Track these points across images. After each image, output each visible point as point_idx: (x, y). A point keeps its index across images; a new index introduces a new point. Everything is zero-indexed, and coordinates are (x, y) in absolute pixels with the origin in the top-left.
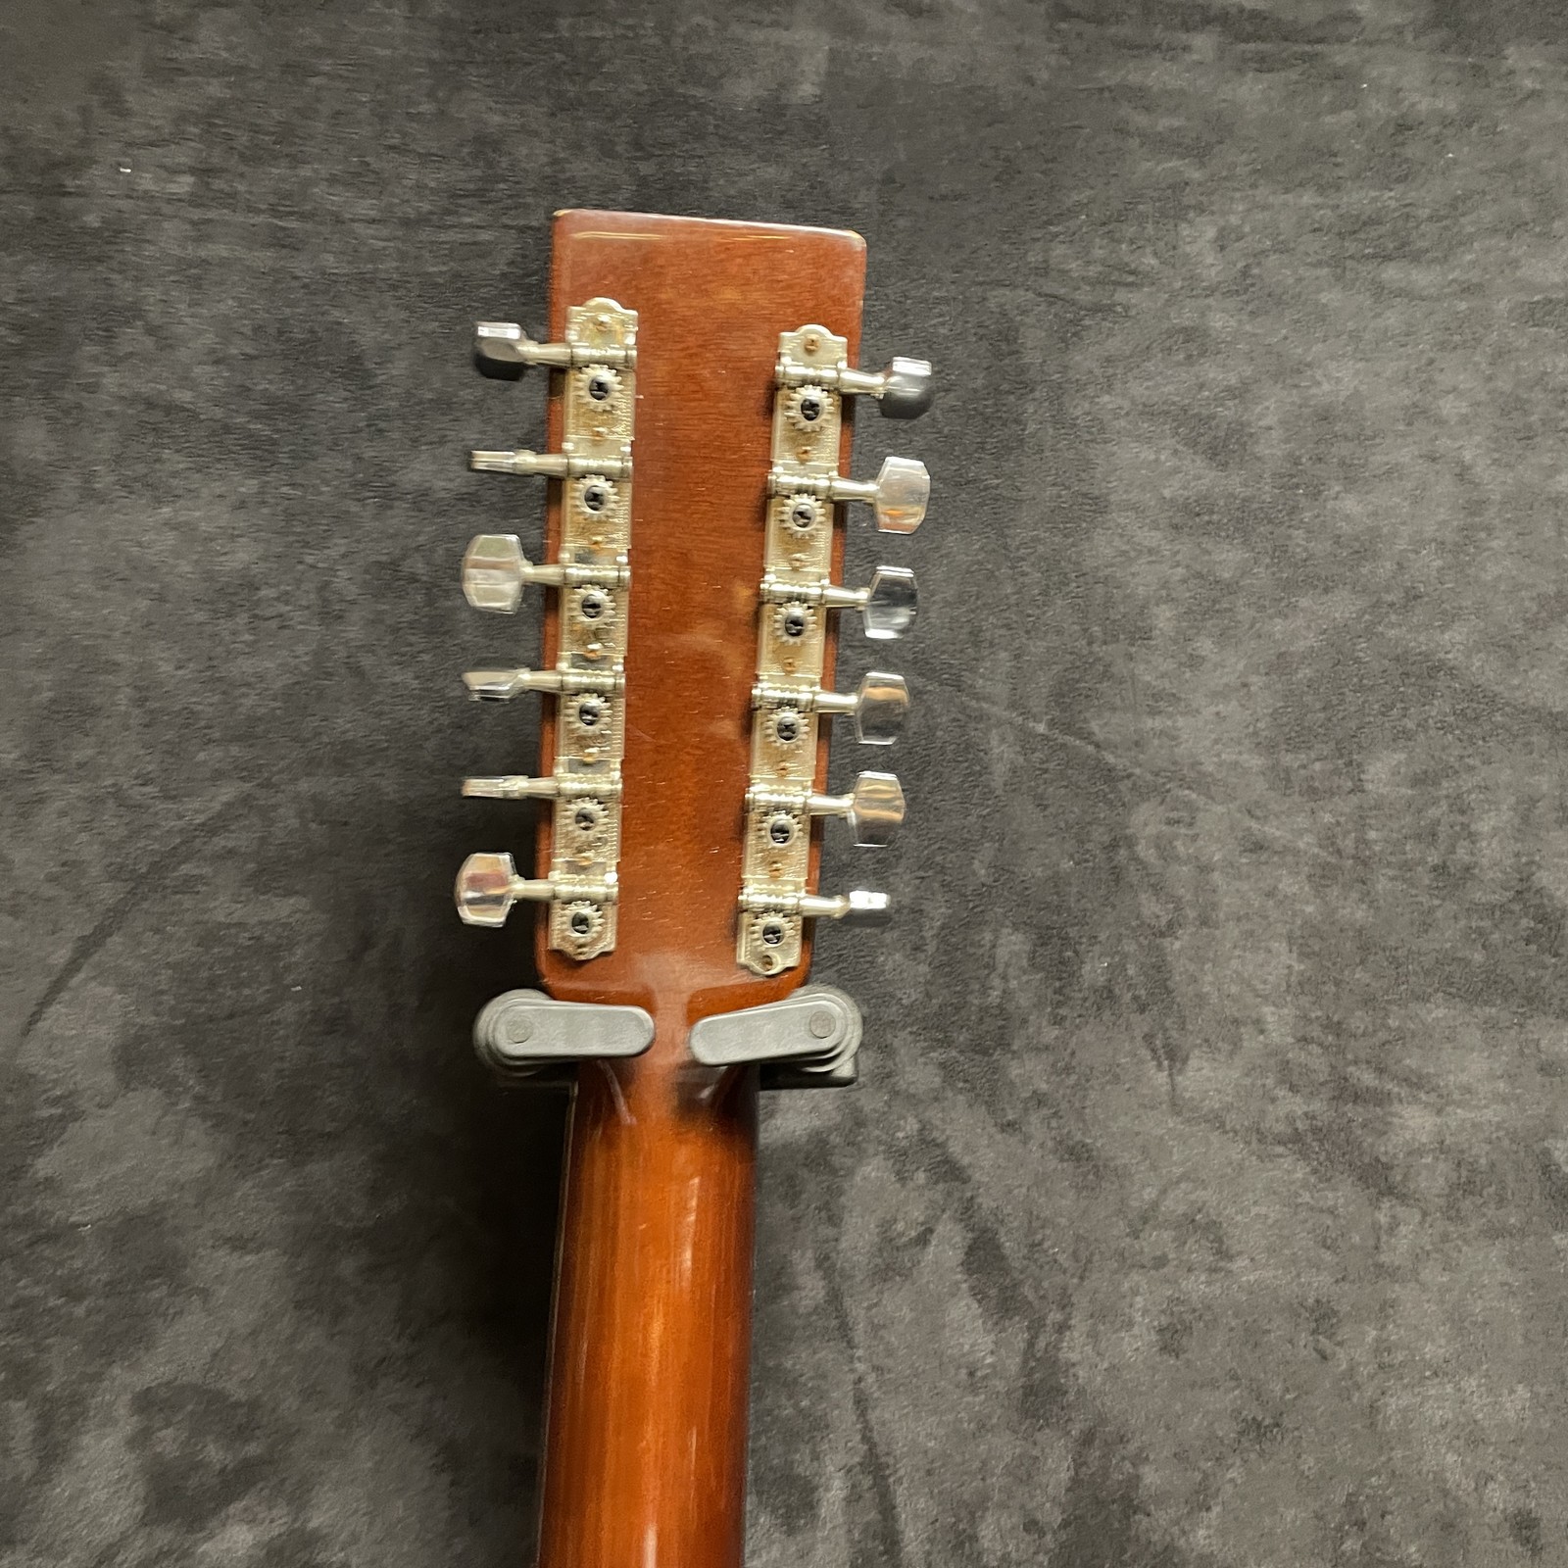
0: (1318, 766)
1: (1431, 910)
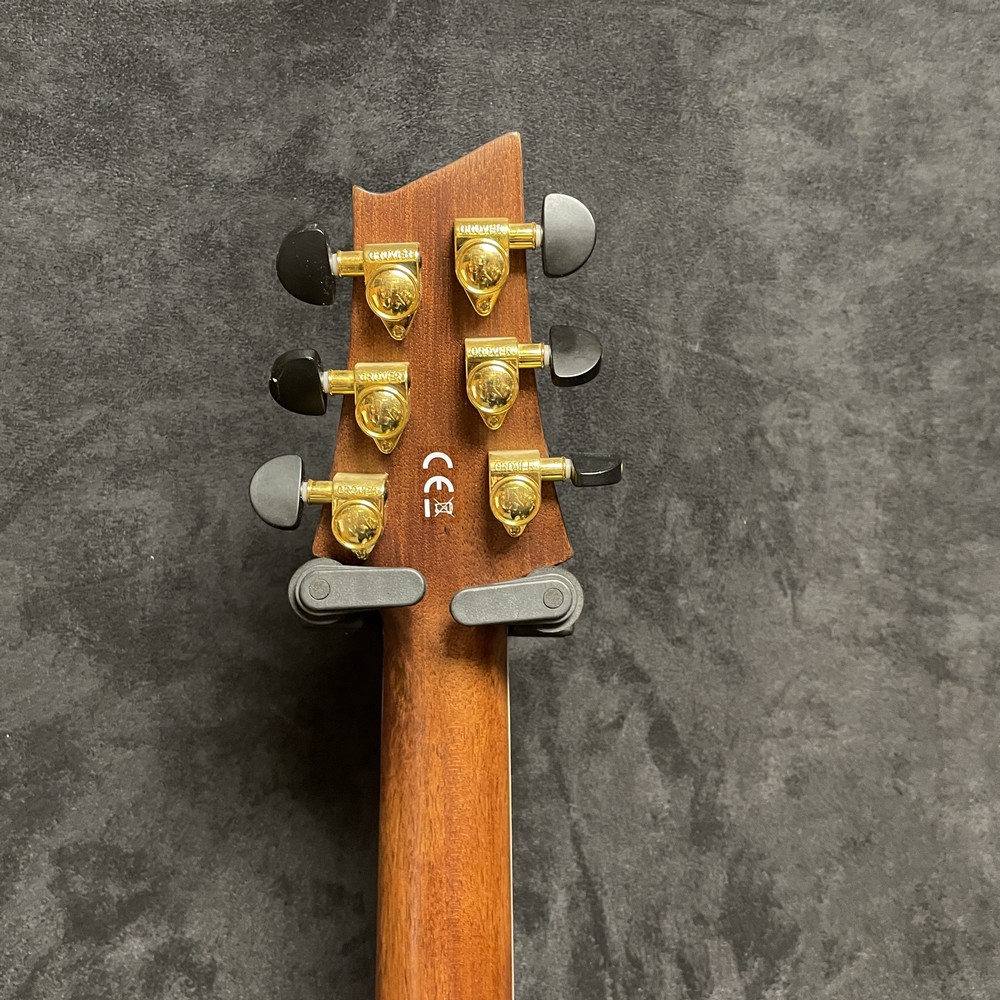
0: (897, 371)
1: (979, 474)
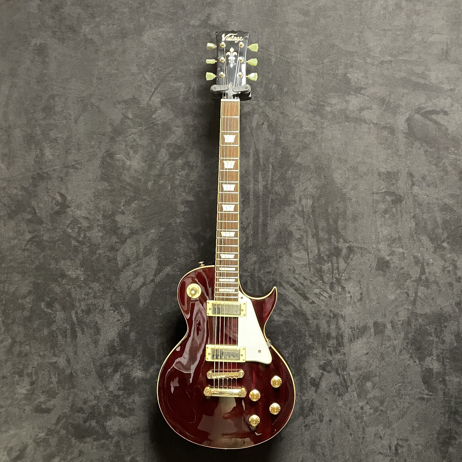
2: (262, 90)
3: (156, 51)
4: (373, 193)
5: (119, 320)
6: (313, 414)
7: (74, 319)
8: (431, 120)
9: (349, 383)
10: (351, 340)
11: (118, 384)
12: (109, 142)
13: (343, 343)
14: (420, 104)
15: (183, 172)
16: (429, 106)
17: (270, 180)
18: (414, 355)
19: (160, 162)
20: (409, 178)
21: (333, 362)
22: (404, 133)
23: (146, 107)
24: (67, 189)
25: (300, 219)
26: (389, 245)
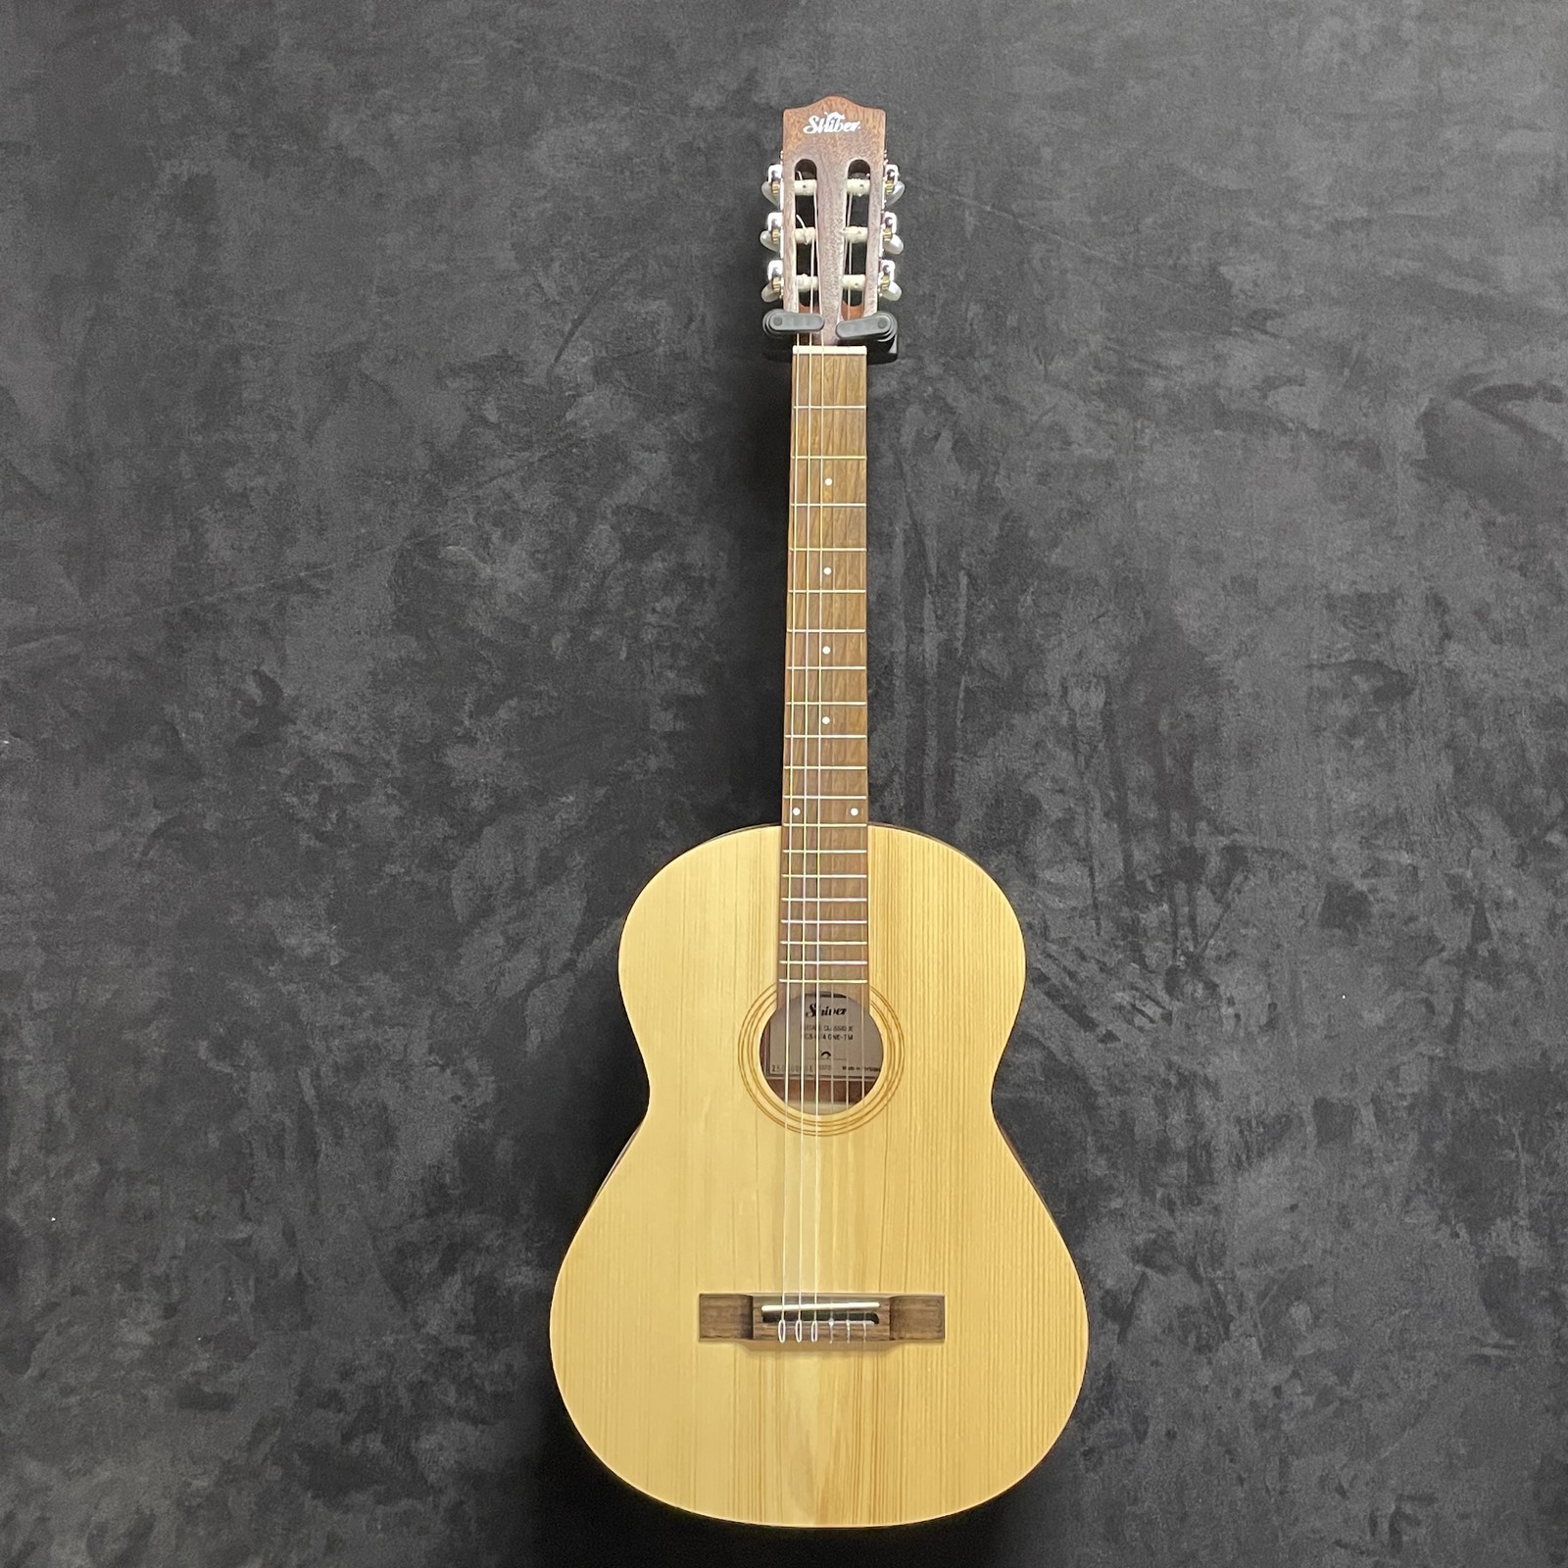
2: (936, 322)
3: (576, 199)
4: (1310, 667)
5: (460, 1098)
6: (1112, 1413)
7: (309, 1094)
8: (1503, 419)
9: (1232, 1309)
10: (1239, 1162)
11: (456, 1314)
12: (421, 503)
13: (1211, 1171)
14: (1467, 367)
15: (667, 602)
16: (1500, 371)
17: (961, 626)
18: (1451, 1212)
19: (590, 567)
20: (1432, 615)
21: (1179, 1238)
22: (1415, 463)
23: (543, 382)
24: (283, 660)
25: (1065, 755)
26: (1366, 842)
